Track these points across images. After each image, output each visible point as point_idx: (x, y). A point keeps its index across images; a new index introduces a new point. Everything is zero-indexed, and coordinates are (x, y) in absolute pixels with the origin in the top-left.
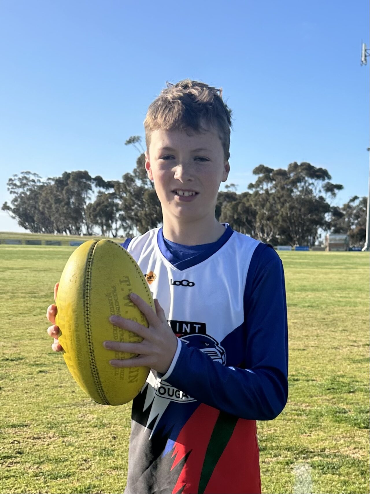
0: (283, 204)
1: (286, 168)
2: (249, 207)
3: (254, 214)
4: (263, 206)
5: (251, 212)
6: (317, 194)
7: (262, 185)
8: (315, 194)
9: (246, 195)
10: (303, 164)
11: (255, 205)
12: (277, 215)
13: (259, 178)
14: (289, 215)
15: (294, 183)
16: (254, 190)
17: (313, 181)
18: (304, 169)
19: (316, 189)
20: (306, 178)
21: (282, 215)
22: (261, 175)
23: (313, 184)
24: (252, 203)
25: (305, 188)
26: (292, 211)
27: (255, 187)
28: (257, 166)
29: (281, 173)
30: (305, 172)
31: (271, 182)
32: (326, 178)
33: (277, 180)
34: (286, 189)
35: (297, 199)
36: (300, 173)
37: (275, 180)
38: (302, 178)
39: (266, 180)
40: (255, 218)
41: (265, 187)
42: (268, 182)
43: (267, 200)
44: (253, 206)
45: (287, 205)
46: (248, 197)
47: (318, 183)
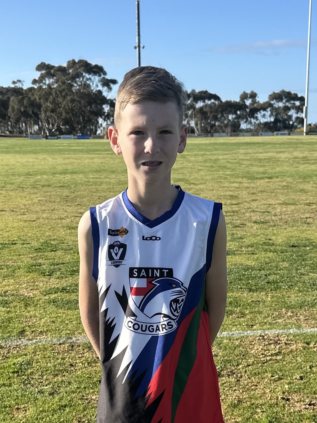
0: (64, 97)
1: (65, 65)
2: (34, 100)
3: (39, 106)
4: (47, 100)
5: (37, 106)
6: (94, 89)
7: (45, 80)
8: (92, 88)
9: (31, 89)
10: (80, 61)
11: (40, 99)
12: (60, 107)
13: (42, 74)
14: (70, 107)
15: (73, 78)
16: (38, 85)
17: (91, 76)
18: (82, 66)
19: (93, 84)
20: (84, 74)
21: (64, 108)
22: (43, 72)
23: (90, 79)
24: (37, 97)
25: (83, 83)
26: (73, 103)
27: (39, 82)
28: (39, 63)
29: (61, 69)
30: (82, 68)
31: (53, 78)
32: (102, 74)
33: (57, 76)
34: (66, 84)
35: (77, 93)
36: (77, 69)
37: (56, 76)
38: (80, 74)
39: (48, 76)
40: (40, 111)
41: (47, 82)
42: (50, 78)
43: (50, 94)
44: (38, 99)
45: (69, 98)
46: (33, 91)
47: (94, 78)
